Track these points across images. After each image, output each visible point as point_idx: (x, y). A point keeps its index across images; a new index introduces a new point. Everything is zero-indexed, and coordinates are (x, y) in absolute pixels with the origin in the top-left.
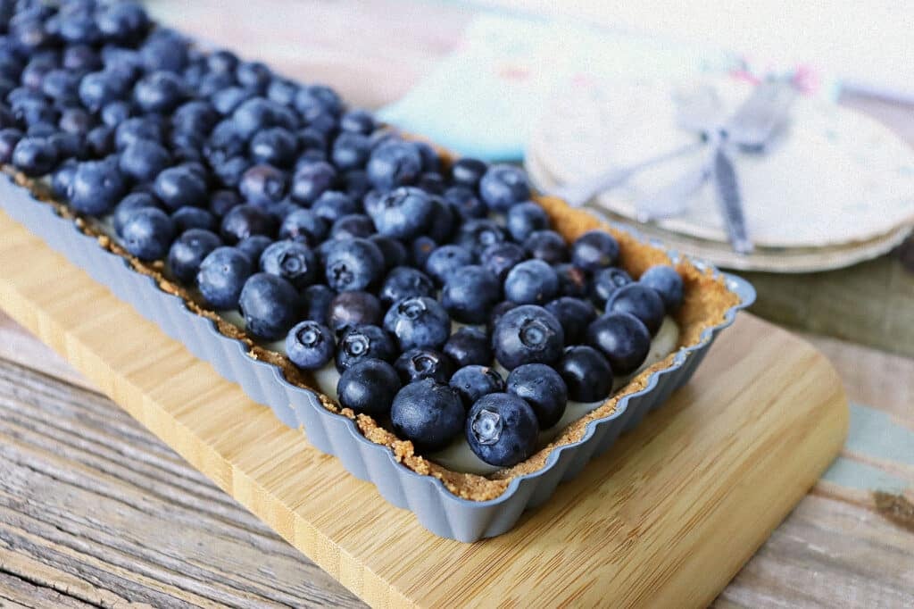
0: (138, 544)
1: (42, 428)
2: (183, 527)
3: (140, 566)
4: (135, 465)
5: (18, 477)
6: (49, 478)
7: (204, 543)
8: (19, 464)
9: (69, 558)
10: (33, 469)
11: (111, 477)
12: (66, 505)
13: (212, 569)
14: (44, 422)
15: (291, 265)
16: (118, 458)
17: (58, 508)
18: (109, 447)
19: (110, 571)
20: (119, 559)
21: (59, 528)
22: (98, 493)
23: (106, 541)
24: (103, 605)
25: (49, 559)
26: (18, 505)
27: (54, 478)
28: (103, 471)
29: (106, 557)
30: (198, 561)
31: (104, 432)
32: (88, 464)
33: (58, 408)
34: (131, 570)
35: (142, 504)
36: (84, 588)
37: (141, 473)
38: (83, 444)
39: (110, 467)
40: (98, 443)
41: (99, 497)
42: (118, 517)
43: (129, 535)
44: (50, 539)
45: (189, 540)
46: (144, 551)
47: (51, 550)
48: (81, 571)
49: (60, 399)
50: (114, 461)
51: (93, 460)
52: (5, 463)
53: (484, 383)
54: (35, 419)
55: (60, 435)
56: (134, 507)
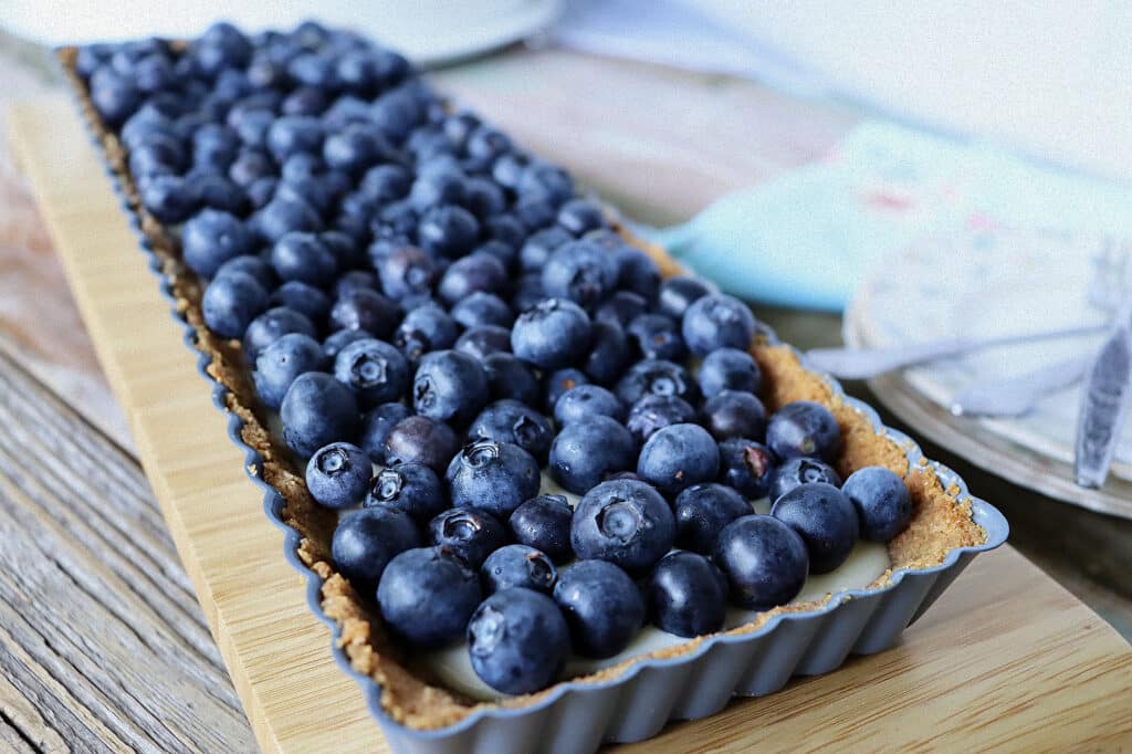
0: (121, 685)
1: (96, 521)
2: (183, 678)
3: (109, 714)
4: (171, 590)
5: (40, 571)
6: (70, 581)
7: (195, 705)
8: (49, 557)
9: (37, 679)
10: (60, 567)
11: (136, 597)
12: (70, 617)
13: (186, 741)
14: (101, 516)
15: (369, 371)
16: (156, 575)
17: (59, 618)
18: (154, 561)
19: (73, 709)
20: (89, 696)
21: (47, 643)
22: (113, 613)
23: (87, 671)
24: (42, 749)
25: (15, 676)
26: (21, 604)
27: (76, 582)
28: (132, 588)
29: (78, 691)
30: (177, 726)
31: (158, 542)
32: (120, 576)
33: (125, 503)
34: (95, 715)
35: (153, 639)
36: (32, 721)
37: (172, 601)
38: (129, 550)
39: (142, 585)
40: (145, 553)
41: (111, 617)
42: (116, 647)
43: (117, 672)
44: (30, 653)
45: (180, 695)
46: (123, 696)
47: (25, 666)
48: (41, 699)
49: (132, 492)
50: (150, 579)
51: (128, 571)
52: (35, 552)
53: (520, 572)
54: (93, 508)
55: (110, 534)
56: (142, 639)
